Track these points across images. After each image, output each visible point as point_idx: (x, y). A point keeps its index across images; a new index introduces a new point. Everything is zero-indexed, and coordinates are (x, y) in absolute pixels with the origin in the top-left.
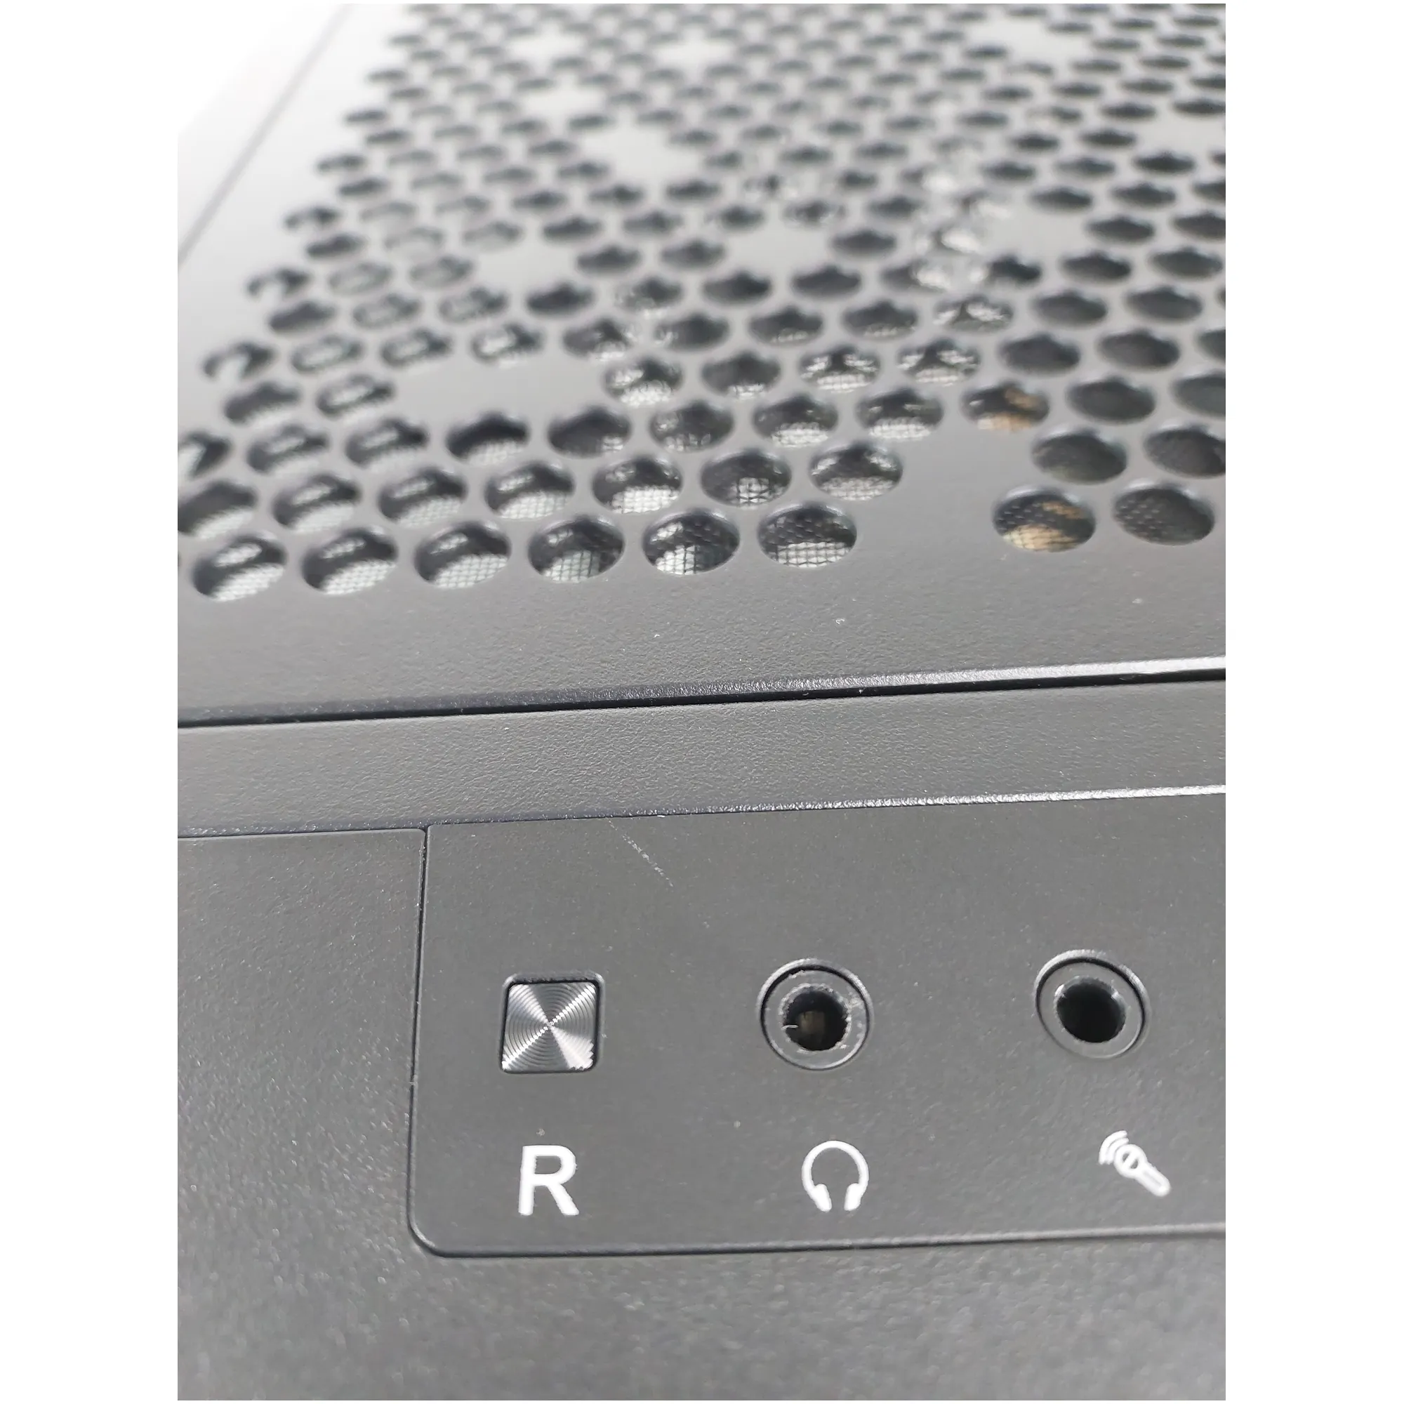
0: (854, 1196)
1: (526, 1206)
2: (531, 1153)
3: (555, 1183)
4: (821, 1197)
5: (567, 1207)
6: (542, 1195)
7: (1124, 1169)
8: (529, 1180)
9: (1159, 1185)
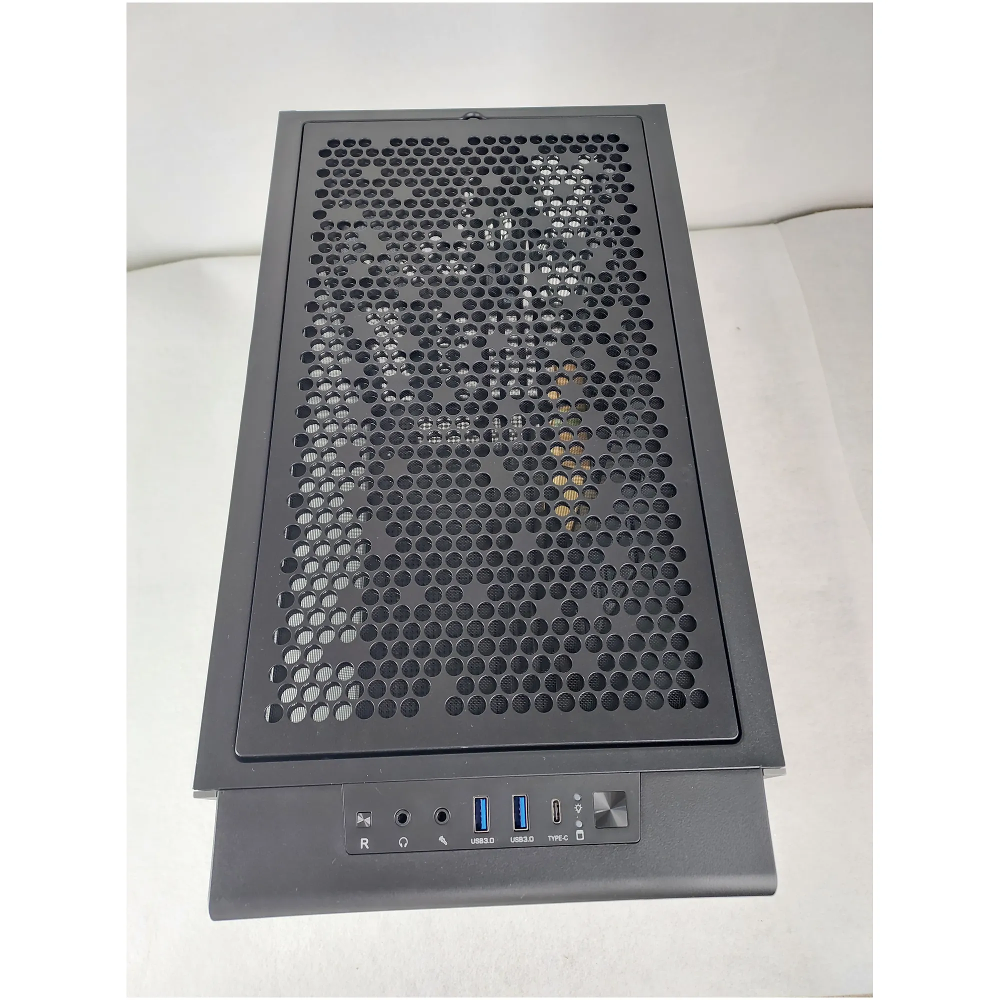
0: (406, 845)
1: (362, 848)
2: (362, 840)
3: (365, 844)
4: (401, 845)
5: (367, 847)
6: (364, 846)
7: (442, 841)
8: (362, 843)
9: (446, 844)
